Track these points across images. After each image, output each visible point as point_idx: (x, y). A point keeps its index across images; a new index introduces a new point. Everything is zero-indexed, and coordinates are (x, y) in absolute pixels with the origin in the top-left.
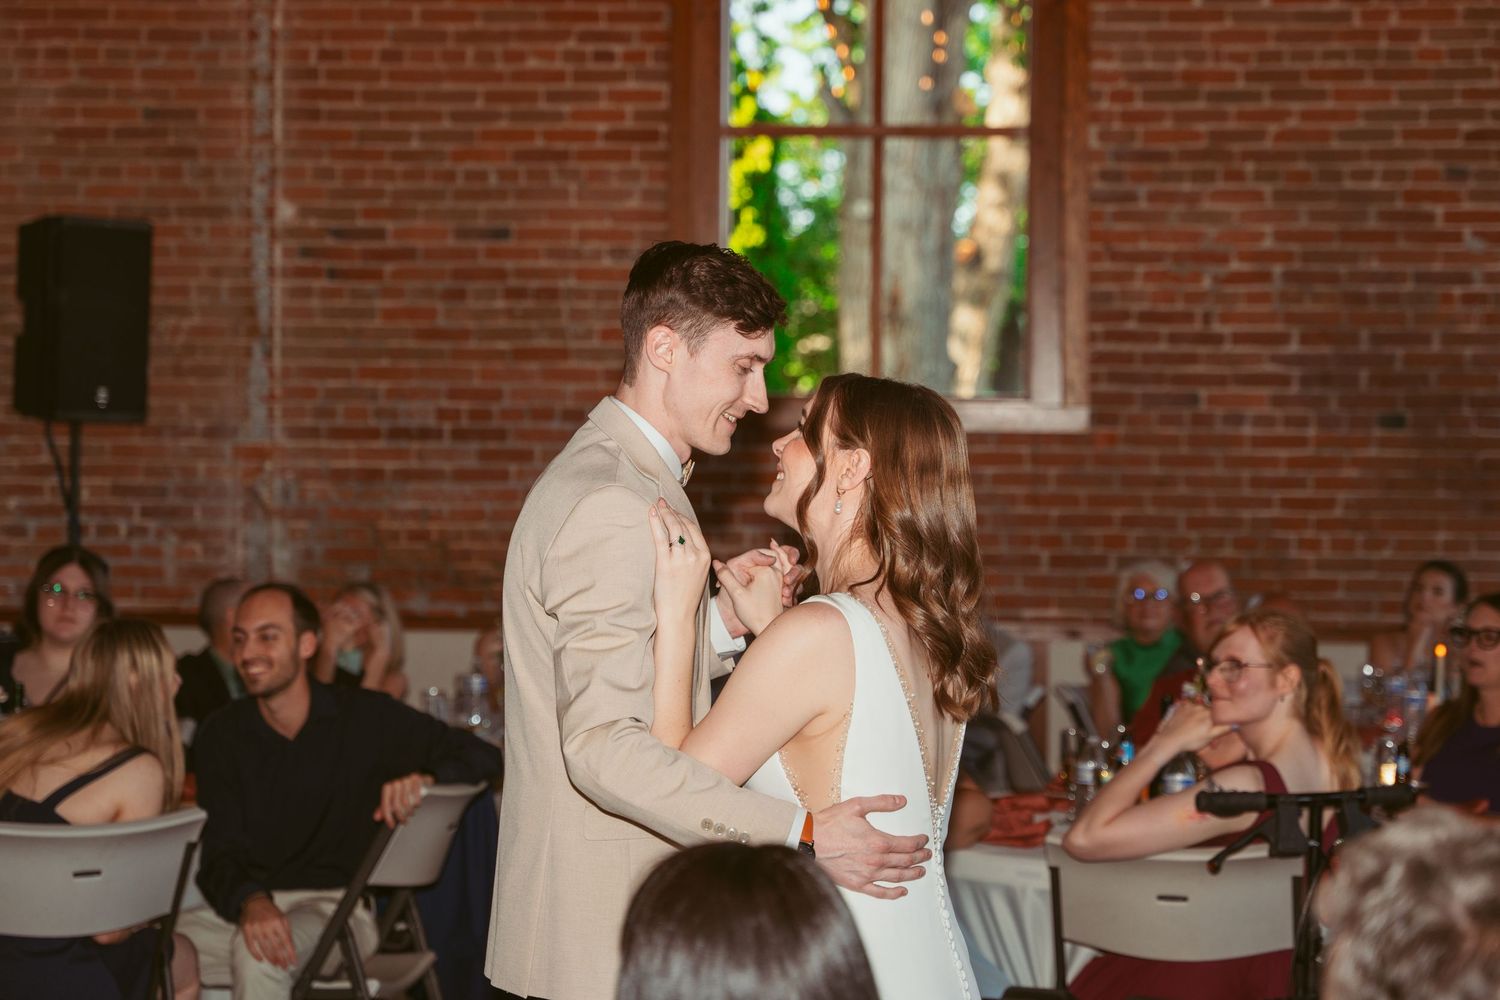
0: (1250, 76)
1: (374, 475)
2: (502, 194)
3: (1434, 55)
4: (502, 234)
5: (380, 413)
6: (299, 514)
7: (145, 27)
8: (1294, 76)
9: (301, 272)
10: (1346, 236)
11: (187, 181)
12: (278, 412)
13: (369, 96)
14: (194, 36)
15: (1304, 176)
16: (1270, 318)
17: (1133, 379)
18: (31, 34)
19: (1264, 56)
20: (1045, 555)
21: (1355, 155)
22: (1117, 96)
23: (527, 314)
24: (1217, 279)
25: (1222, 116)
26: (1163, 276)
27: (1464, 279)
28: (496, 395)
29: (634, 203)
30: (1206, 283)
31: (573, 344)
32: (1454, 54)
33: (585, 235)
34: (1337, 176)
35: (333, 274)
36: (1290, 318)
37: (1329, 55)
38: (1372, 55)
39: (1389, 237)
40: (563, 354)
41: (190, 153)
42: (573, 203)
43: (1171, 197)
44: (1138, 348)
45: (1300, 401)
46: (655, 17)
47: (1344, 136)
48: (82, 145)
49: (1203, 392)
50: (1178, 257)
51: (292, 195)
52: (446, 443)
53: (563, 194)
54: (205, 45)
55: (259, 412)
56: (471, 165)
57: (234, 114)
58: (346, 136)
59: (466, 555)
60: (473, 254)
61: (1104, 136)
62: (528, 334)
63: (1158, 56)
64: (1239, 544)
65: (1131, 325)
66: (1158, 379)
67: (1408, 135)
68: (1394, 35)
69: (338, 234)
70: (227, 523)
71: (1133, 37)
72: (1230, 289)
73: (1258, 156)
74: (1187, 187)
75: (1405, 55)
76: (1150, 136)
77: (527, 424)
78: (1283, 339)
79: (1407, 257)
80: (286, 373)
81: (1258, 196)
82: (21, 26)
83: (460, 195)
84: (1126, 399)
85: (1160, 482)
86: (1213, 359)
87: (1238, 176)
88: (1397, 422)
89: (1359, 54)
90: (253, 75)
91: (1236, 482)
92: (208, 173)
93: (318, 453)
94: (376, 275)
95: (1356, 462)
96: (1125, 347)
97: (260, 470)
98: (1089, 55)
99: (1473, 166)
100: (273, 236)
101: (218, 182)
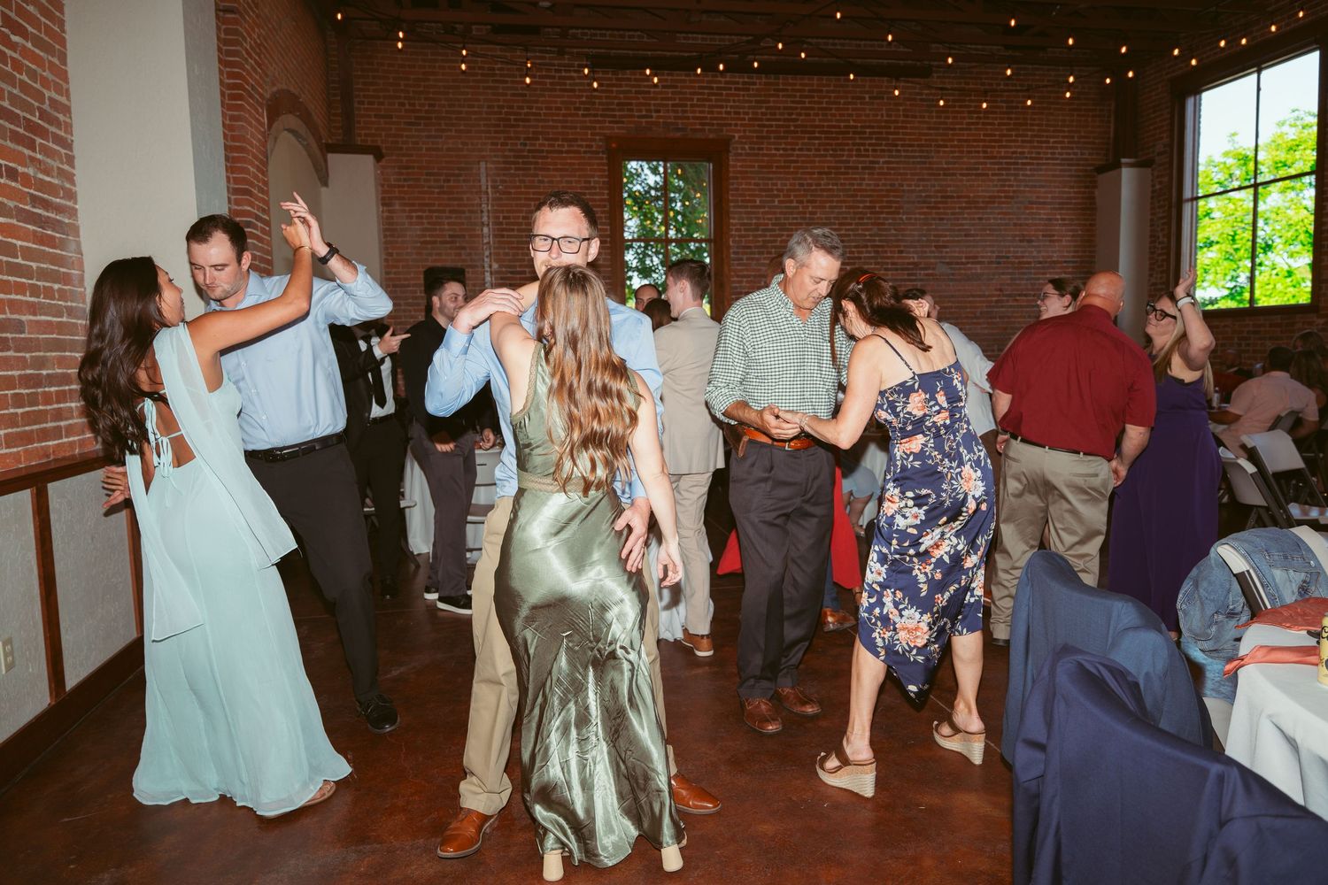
7: (448, 209)
11: (463, 257)
13: (519, 230)
14: (464, 212)
18: (411, 211)
19: (776, 219)
22: (737, 230)
25: (765, 236)
32: (826, 218)
37: (794, 219)
38: (805, 218)
41: (464, 248)
43: (752, 259)
46: (605, 206)
48: (429, 246)
50: (755, 276)
51: (496, 261)
54: (467, 215)
57: (478, 236)
58: (513, 243)
61: (735, 239)
63: (748, 218)
68: (811, 213)
69: (512, 273)
71: (741, 213)
75: (813, 219)
76: (746, 242)
82: (407, 208)
89: (801, 218)
90: (483, 224)
92: (470, 254)
98: (729, 218)
100: (491, 273)
101: (474, 257)
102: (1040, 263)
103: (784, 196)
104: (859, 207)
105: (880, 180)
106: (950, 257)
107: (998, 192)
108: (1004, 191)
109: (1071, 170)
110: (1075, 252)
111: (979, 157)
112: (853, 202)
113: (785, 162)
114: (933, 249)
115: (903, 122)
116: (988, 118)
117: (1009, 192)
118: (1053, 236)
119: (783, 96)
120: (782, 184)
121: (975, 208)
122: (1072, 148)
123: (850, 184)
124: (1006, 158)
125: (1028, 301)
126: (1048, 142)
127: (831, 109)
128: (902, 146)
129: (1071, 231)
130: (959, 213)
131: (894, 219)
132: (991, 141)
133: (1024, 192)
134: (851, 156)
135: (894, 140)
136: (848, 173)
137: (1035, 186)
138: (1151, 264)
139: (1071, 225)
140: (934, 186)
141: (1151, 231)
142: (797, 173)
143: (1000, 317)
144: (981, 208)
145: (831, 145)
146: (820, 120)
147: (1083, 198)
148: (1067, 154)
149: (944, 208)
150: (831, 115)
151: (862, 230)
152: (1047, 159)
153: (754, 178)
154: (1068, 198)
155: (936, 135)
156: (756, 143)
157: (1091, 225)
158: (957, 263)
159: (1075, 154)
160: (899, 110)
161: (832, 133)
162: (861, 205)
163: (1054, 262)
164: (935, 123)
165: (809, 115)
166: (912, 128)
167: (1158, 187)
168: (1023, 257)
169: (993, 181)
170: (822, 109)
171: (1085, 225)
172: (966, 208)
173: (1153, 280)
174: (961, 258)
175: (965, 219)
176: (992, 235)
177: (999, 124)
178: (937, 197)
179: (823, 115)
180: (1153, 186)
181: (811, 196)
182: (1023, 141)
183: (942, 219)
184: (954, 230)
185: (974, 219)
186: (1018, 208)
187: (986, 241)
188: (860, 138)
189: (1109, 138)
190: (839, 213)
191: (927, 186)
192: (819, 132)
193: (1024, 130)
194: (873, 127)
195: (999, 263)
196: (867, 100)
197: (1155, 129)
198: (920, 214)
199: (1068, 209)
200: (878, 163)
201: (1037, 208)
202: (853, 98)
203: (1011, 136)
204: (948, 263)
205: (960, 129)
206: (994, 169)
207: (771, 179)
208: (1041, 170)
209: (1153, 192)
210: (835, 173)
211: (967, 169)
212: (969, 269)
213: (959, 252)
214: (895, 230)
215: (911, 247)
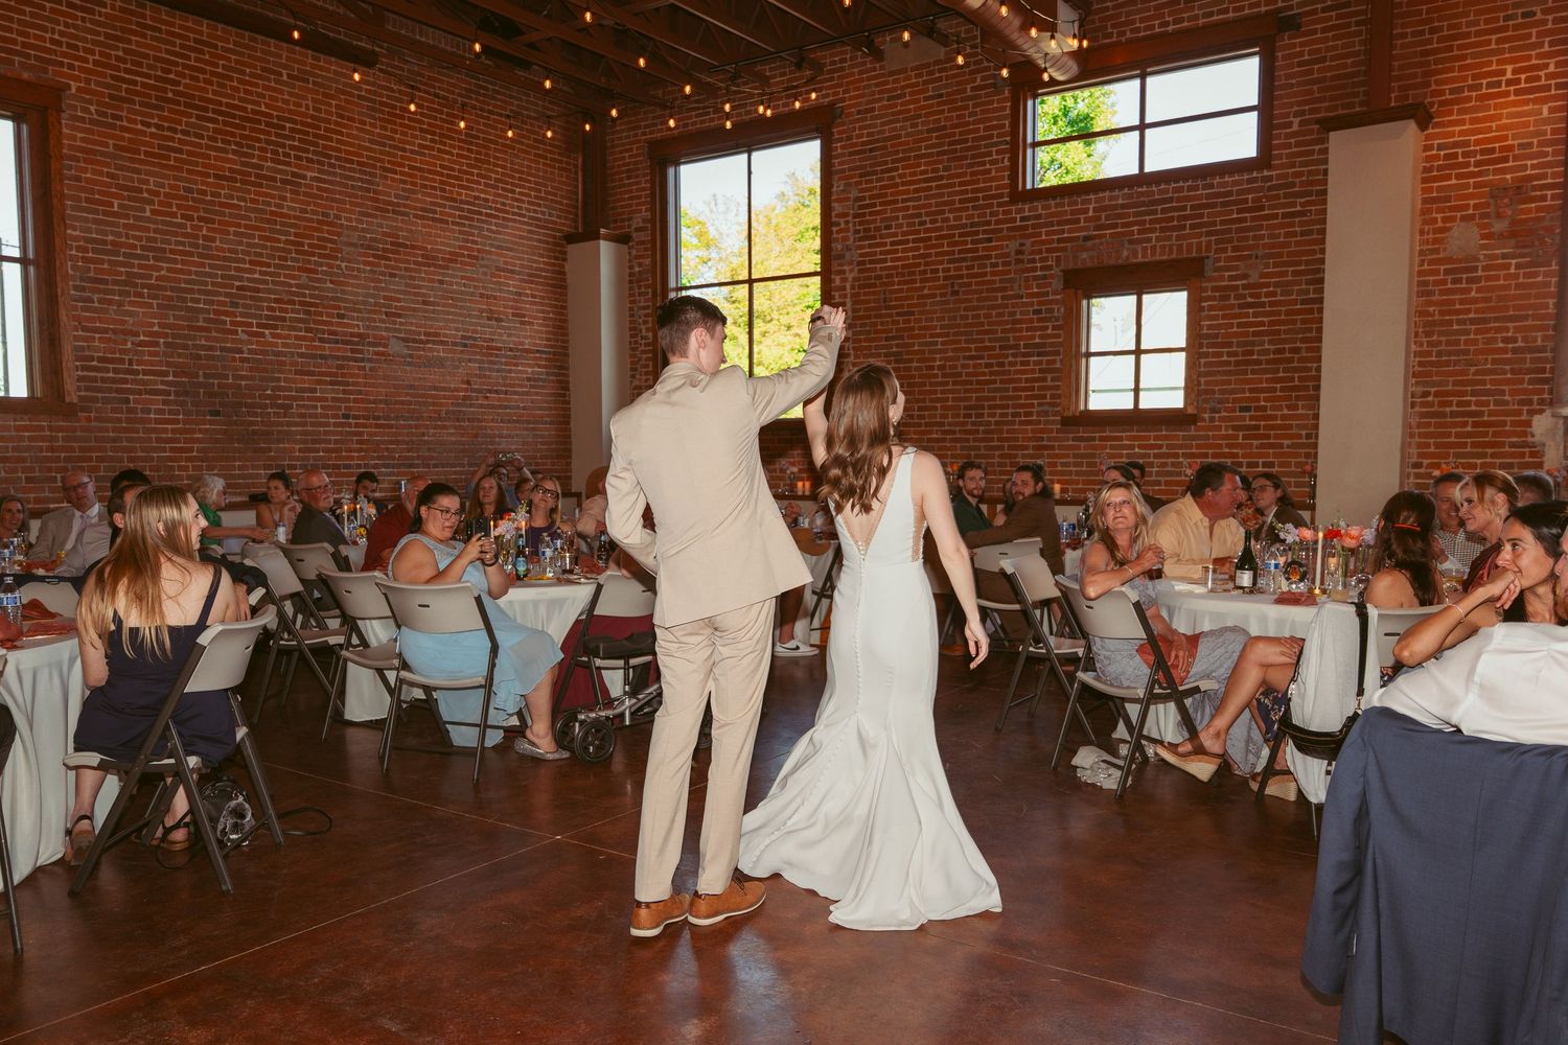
0: (143, 248)
3: (223, 250)
8: (164, 250)
10: (190, 328)
15: (170, 298)
16: (159, 363)
17: (97, 389)
19: (149, 239)
21: (191, 291)
22: (80, 249)
24: (133, 343)
25: (131, 265)
26: (108, 340)
27: (240, 351)
30: (129, 345)
32: (230, 251)
34: (184, 300)
36: (168, 364)
37: (178, 243)
38: (197, 246)
39: (208, 330)
43: (110, 302)
44: (99, 375)
45: (175, 402)
47: (186, 282)
49: (131, 397)
50: (115, 332)
61: (75, 268)
63: (98, 231)
66: (109, 390)
67: (213, 284)
68: (205, 238)
71: (86, 220)
72: (140, 348)
73: (149, 287)
75: (210, 248)
78: (166, 374)
79: (216, 340)
81: (150, 306)
84: (94, 399)
86: (136, 382)
87: (139, 295)
88: (216, 413)
89: (191, 245)
95: (200, 431)
96: (92, 374)
99: (241, 302)
102: (511, 350)
103: (161, 203)
104: (279, 241)
105: (309, 204)
106: (406, 332)
107: (460, 247)
108: (467, 249)
109: (539, 234)
110: (548, 339)
111: (436, 197)
112: (271, 230)
113: (160, 147)
114: (384, 317)
115: (337, 123)
116: (445, 144)
117: (472, 250)
118: (524, 316)
119: (153, 38)
120: (156, 184)
121: (435, 266)
122: (539, 205)
123: (264, 203)
124: (468, 203)
125: (499, 400)
126: (513, 192)
127: (231, 79)
128: (337, 158)
129: (542, 312)
130: (415, 271)
131: (330, 266)
132: (449, 176)
133: (490, 253)
134: (265, 159)
135: (325, 147)
136: (260, 185)
137: (499, 247)
138: (632, 363)
139: (542, 304)
140: (381, 226)
141: (631, 322)
142: (180, 169)
143: (469, 420)
144: (441, 267)
145: (233, 135)
146: (215, 93)
147: (553, 272)
148: (535, 211)
149: (396, 260)
150: (234, 89)
151: (286, 276)
152: (514, 214)
153: (108, 165)
154: (537, 269)
155: (381, 153)
156: (106, 105)
157: (563, 307)
158: (415, 341)
159: (543, 213)
160: (330, 105)
161: (234, 116)
162: (283, 238)
163: (526, 351)
164: (379, 135)
165: (197, 79)
166: (348, 135)
167: (637, 269)
168: (492, 340)
169: (453, 231)
170: (213, 74)
171: (556, 306)
172: (425, 265)
173: (636, 383)
174: (419, 333)
175: (423, 279)
176: (456, 306)
177: (458, 155)
178: (386, 243)
179: (220, 85)
180: (631, 267)
181: (206, 211)
182: (486, 185)
183: (394, 276)
184: (409, 293)
185: (433, 281)
186: (485, 274)
187: (449, 313)
188: (277, 135)
189: (577, 201)
190: (248, 245)
191: (372, 224)
192: (214, 111)
193: (486, 169)
194: (294, 122)
195: (465, 346)
196: (285, 78)
197: (630, 198)
198: (366, 263)
199: (537, 283)
200: (304, 177)
201: (506, 278)
202: (264, 69)
203: (472, 174)
204: (403, 340)
205: (412, 152)
206: (454, 216)
207: (138, 172)
208: (507, 227)
209: (631, 275)
210: (243, 182)
211: (422, 209)
212: (431, 350)
213: (416, 325)
214: (332, 282)
215: (354, 310)
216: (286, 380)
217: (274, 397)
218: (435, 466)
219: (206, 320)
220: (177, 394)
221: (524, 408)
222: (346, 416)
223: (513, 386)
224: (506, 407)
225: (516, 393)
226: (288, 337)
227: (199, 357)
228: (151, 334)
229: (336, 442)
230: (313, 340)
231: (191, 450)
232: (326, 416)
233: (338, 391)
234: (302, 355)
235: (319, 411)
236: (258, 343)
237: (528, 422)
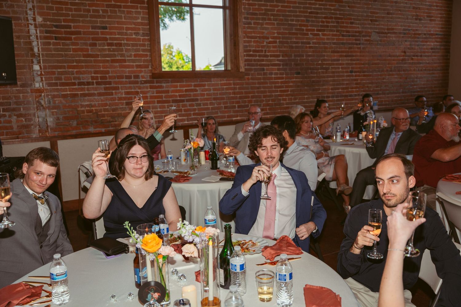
1: (75, 95)
2: (104, 17)
4: (105, 28)
5: (75, 78)
6: (54, 108)
9: (46, 38)
10: (290, 33)
12: (44, 79)
15: (282, 20)
16: (277, 51)
17: (253, 65)
20: (237, 105)
21: (290, 16)
23: (114, 50)
24: (267, 43)
25: (267, 5)
26: (257, 42)
27: (309, 43)
28: (108, 72)
29: (139, 21)
30: (265, 44)
31: (127, 58)
33: (128, 29)
34: (287, 20)
35: (56, 38)
36: (280, 51)
39: (296, 34)
40: (125, 61)
42: (123, 20)
43: (258, 24)
44: (254, 58)
45: (282, 69)
47: (289, 11)
49: (265, 68)
50: (260, 37)
51: (40, 14)
52: (95, 86)
53: (120, 17)
55: (38, 79)
56: (94, 8)
59: (103, 116)
60: (97, 33)
61: (245, 9)
62: (115, 55)
64: (273, 100)
65: (251, 53)
66: (257, 65)
67: (300, 12)
69: (56, 26)
70: (32, 112)
72: (269, 45)
73: (274, 15)
74: (261, 21)
76: (254, 9)
77: (117, 80)
78: (279, 56)
79: (300, 38)
80: (45, 67)
81: (273, 24)
83: (92, 16)
84: (251, 70)
85: (258, 88)
86: (267, 60)
87: (270, 19)
88: (298, 73)
91: (271, 87)
93: (57, 90)
94: (70, 39)
95: (292, 82)
96: (250, 58)
97: (41, 96)
99: (310, 19)
100: (36, 26)
101: (15, 9)
102: (425, 34)
106: (379, 28)
110: (442, 28)
114: (370, 22)
118: (432, 17)
125: (418, 60)
129: (441, 14)
139: (441, 10)
143: (404, 71)
151: (329, 5)
157: (450, 11)
158: (383, 33)
163: (432, 34)
168: (417, 30)
171: (447, 11)
174: (385, 29)
195: (405, 34)
204: (378, 33)
212: (390, 37)
213: (383, 25)
214: (349, 7)
215: (358, 20)
216: (327, 56)
217: (322, 64)
218: (388, 94)
219: (296, 29)
220: (283, 65)
221: (428, 63)
222: (351, 72)
223: (424, 52)
224: (422, 63)
225: (426, 56)
226: (329, 35)
227: (292, 47)
228: (273, 38)
229: (347, 84)
230: (339, 36)
231: (288, 91)
232: (343, 72)
233: (348, 60)
234: (334, 43)
235: (340, 70)
236: (317, 39)
237: (430, 70)
